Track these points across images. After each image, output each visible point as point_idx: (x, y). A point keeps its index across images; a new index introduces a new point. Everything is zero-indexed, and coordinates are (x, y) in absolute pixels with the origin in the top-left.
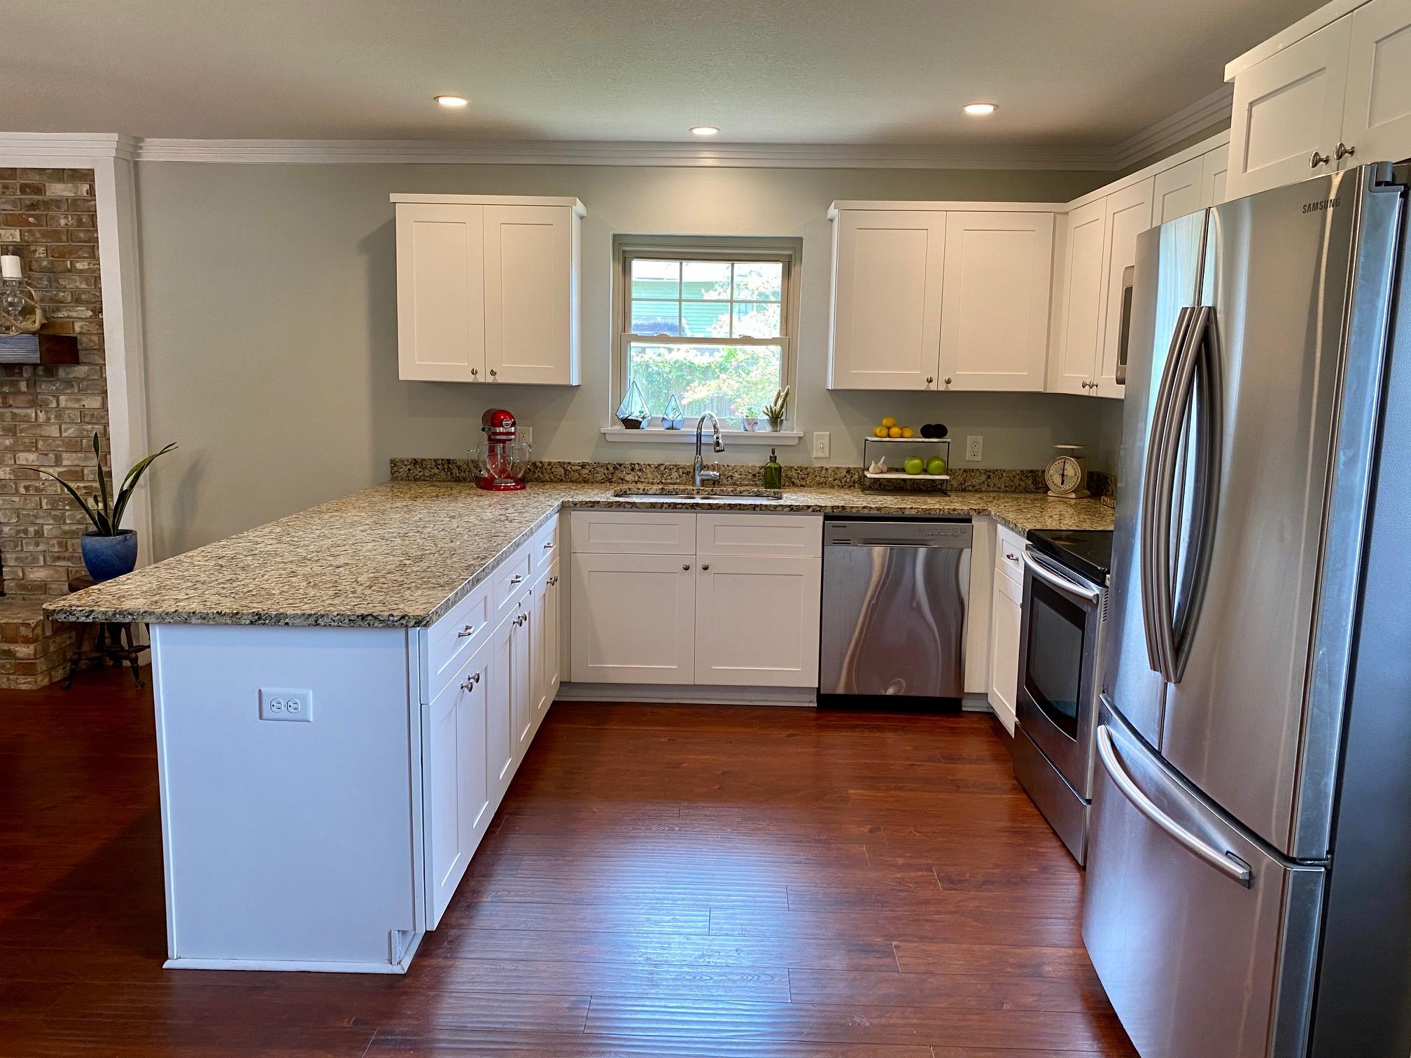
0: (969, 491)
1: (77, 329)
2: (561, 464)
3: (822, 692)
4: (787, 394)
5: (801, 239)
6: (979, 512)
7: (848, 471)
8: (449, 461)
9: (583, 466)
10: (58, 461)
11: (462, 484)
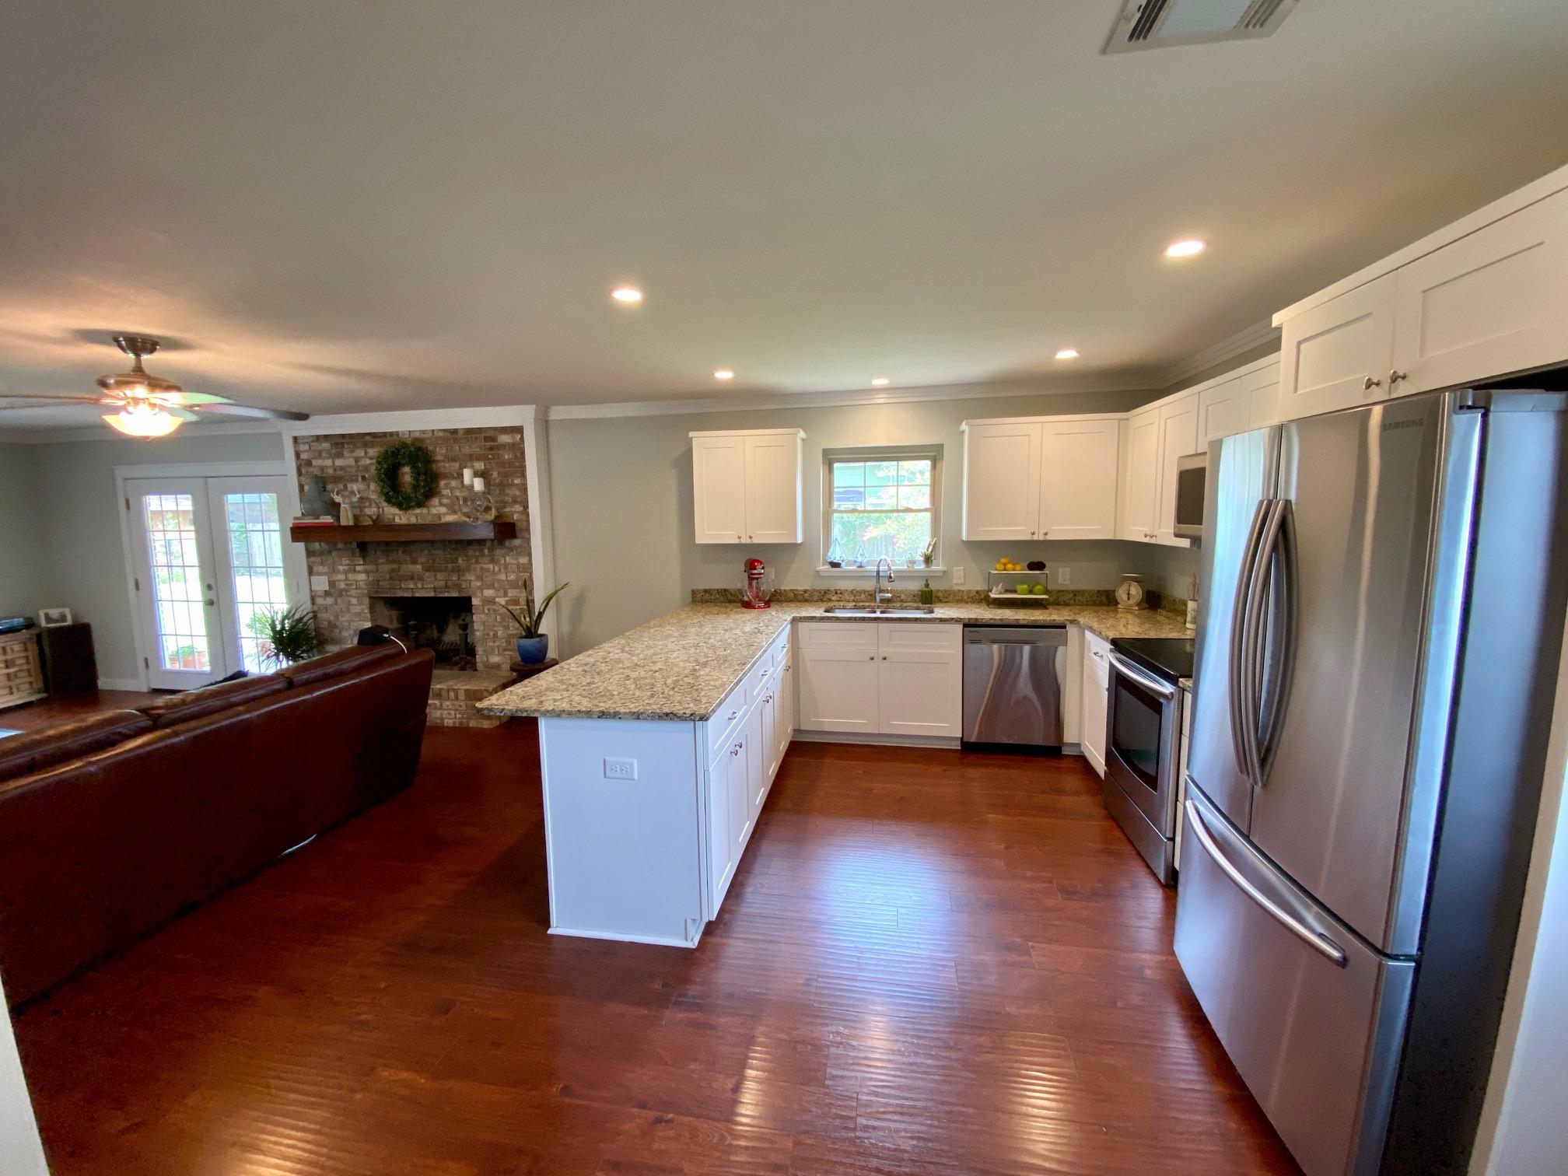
0: (1061, 605)
1: (515, 517)
2: (791, 590)
3: (965, 740)
4: (935, 543)
5: (943, 445)
6: (1071, 622)
7: (977, 592)
8: (725, 590)
9: (805, 591)
10: (505, 595)
11: (733, 604)
